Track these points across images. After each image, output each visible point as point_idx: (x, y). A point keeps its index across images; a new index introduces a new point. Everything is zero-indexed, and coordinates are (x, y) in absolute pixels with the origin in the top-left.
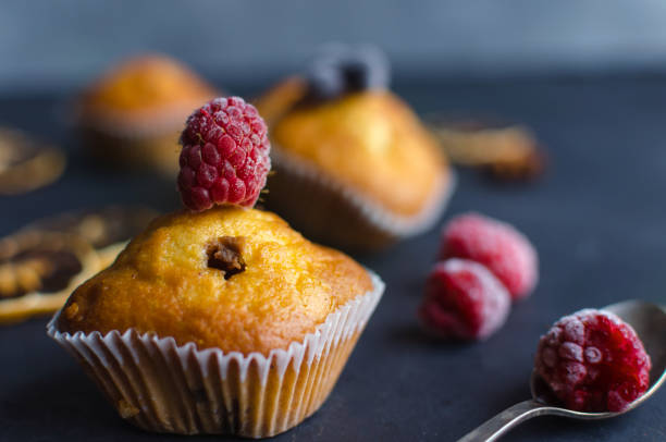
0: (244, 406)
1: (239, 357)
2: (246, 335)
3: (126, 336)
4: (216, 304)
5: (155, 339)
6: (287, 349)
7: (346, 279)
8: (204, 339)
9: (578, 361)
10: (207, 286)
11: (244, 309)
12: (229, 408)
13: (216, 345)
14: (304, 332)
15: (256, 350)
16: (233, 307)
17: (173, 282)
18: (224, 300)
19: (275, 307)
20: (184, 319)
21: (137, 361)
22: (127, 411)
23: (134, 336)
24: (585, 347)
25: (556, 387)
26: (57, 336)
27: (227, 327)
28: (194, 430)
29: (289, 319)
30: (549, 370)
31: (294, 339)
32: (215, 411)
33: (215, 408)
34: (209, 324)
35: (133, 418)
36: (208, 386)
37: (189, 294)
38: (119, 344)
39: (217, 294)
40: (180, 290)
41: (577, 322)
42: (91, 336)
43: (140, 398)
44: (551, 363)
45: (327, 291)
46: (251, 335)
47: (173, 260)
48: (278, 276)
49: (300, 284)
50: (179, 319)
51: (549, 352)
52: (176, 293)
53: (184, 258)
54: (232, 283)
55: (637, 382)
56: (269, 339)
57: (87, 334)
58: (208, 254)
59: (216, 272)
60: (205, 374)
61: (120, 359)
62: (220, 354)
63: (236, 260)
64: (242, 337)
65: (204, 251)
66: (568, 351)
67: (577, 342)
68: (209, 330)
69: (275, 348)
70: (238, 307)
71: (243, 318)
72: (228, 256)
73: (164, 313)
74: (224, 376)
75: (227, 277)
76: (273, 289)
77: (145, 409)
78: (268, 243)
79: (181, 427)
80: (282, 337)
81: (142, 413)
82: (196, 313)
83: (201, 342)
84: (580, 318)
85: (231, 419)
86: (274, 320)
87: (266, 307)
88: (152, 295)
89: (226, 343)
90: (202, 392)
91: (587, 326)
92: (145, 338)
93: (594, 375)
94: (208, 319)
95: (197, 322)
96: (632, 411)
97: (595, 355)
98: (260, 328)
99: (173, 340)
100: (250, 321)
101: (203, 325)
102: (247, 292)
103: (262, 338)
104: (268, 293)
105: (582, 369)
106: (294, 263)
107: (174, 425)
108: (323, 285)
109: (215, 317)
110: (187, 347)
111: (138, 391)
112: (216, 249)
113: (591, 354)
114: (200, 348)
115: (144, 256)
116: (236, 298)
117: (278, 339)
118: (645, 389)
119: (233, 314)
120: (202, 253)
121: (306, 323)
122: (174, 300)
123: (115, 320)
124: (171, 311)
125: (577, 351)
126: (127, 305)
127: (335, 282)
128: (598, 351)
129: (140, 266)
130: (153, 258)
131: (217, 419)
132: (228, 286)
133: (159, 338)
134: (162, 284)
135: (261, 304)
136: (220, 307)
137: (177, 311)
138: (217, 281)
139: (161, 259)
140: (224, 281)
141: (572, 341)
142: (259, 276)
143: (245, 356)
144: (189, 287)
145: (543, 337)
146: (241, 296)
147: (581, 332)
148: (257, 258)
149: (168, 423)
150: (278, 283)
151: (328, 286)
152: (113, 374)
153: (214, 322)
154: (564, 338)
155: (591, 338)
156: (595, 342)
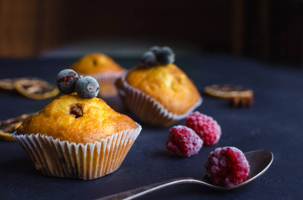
0: (79, 166)
1: (75, 144)
2: (79, 137)
3: (37, 136)
4: (69, 126)
5: (46, 137)
6: (94, 143)
7: (124, 123)
8: (63, 138)
9: (216, 165)
10: (67, 120)
11: (80, 128)
12: (74, 166)
13: (67, 140)
14: (101, 138)
15: (81, 142)
16: (75, 127)
17: (56, 118)
18: (73, 124)
19: (91, 128)
20: (57, 130)
21: (41, 146)
22: (38, 166)
23: (39, 136)
24: (220, 159)
26: (14, 136)
27: (72, 133)
28: (62, 176)
29: (96, 133)
31: (97, 140)
32: (69, 167)
33: (69, 166)
34: (66, 132)
35: (41, 170)
36: (65, 156)
37: (61, 122)
38: (34, 139)
39: (70, 122)
40: (58, 120)
41: (219, 150)
42: (25, 136)
43: (43, 161)
45: (114, 125)
46: (80, 137)
47: (58, 110)
48: (95, 118)
49: (104, 122)
50: (55, 130)
52: (56, 121)
53: (61, 110)
54: (77, 119)
56: (87, 139)
57: (23, 135)
58: (70, 109)
59: (72, 115)
60: (64, 151)
61: (35, 145)
62: (68, 143)
63: (81, 111)
64: (77, 137)
65: (69, 108)
66: (213, 160)
67: (216, 157)
68: (65, 134)
69: (89, 142)
70: (77, 127)
71: (78, 131)
72: (78, 110)
73: (50, 128)
74: (70, 152)
75: (76, 117)
76: (92, 122)
77: (45, 166)
78: (94, 107)
79: (57, 173)
80: (92, 138)
81: (44, 167)
82: (62, 128)
83: (62, 138)
85: (75, 171)
86: (90, 132)
87: (88, 128)
88: (48, 122)
89: (71, 139)
90: (64, 159)
92: (43, 136)
94: (66, 130)
95: (61, 131)
97: (223, 163)
98: (84, 135)
99: (52, 137)
100: (80, 132)
101: (63, 132)
102: (82, 122)
103: (84, 138)
104: (89, 123)
105: (217, 168)
106: (103, 115)
107: (55, 173)
108: (113, 123)
109: (68, 130)
110: (57, 140)
111: (42, 159)
112: (74, 107)
113: (221, 162)
114: (61, 140)
115: (48, 109)
116: (77, 124)
117: (90, 139)
119: (75, 129)
120: (68, 109)
121: (103, 135)
122: (55, 123)
123: (34, 130)
124: (53, 127)
125: (216, 160)
126: (39, 125)
127: (118, 123)
128: (225, 162)
129: (46, 112)
130: (51, 109)
131: (70, 170)
132: (75, 120)
133: (48, 136)
134: (52, 118)
135: (86, 127)
136: (71, 127)
137: (55, 127)
138: (72, 118)
139: (53, 110)
140: (74, 118)
142: (88, 117)
143: (77, 144)
144: (61, 119)
146: (79, 124)
147: (219, 153)
148: (89, 111)
149: (53, 172)
150: (95, 121)
151: (115, 124)
152: (33, 151)
153: (67, 132)
154: (213, 155)
155: (223, 156)
156: (224, 158)
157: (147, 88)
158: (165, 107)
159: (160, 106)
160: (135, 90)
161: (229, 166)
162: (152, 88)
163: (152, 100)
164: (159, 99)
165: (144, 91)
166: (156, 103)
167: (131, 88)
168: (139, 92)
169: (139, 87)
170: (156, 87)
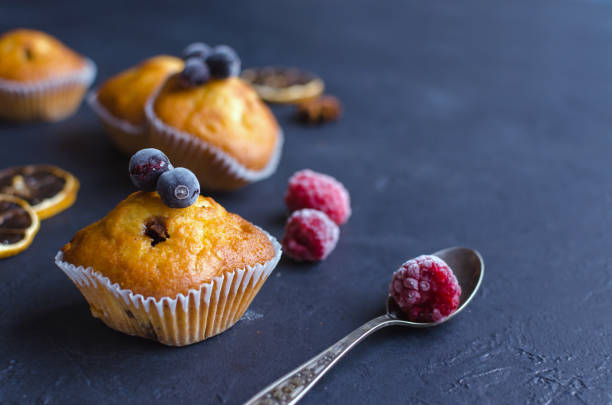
1: (169, 299)
4: (138, 261)
5: (99, 277)
9: (415, 290)
13: (131, 288)
16: (147, 265)
17: (119, 243)
23: (91, 272)
24: (420, 281)
25: (401, 305)
26: (60, 264)
27: (139, 277)
30: (397, 294)
37: (125, 252)
39: (141, 254)
40: (121, 248)
41: (416, 265)
44: (398, 290)
47: (124, 227)
50: (115, 267)
51: (397, 283)
52: (118, 250)
53: (131, 227)
55: (450, 303)
58: (147, 226)
59: (147, 240)
62: (131, 294)
63: (163, 232)
66: (409, 283)
67: (414, 278)
75: (153, 244)
83: (123, 284)
84: (418, 262)
87: (168, 268)
88: (105, 249)
89: (136, 288)
91: (422, 267)
93: (426, 298)
94: (130, 271)
95: (123, 272)
96: (446, 323)
97: (425, 286)
99: (109, 280)
101: (126, 274)
104: (173, 259)
105: (418, 295)
109: (134, 270)
110: (115, 286)
112: (153, 223)
113: (423, 286)
116: (151, 259)
118: (455, 308)
119: (145, 270)
122: (116, 254)
125: (414, 283)
128: (428, 284)
129: (106, 227)
136: (139, 264)
138: (145, 245)
140: (150, 246)
141: (412, 277)
142: (173, 246)
144: (126, 247)
145: (395, 273)
147: (417, 271)
148: (176, 233)
153: (133, 273)
154: (407, 275)
155: (424, 275)
156: (426, 278)
157: (203, 130)
158: (241, 162)
159: (230, 161)
160: (179, 135)
161: (435, 289)
162: (211, 129)
163: (213, 150)
164: (226, 149)
165: (198, 135)
166: (221, 155)
167: (170, 131)
168: (187, 137)
169: (187, 127)
170: (217, 126)
